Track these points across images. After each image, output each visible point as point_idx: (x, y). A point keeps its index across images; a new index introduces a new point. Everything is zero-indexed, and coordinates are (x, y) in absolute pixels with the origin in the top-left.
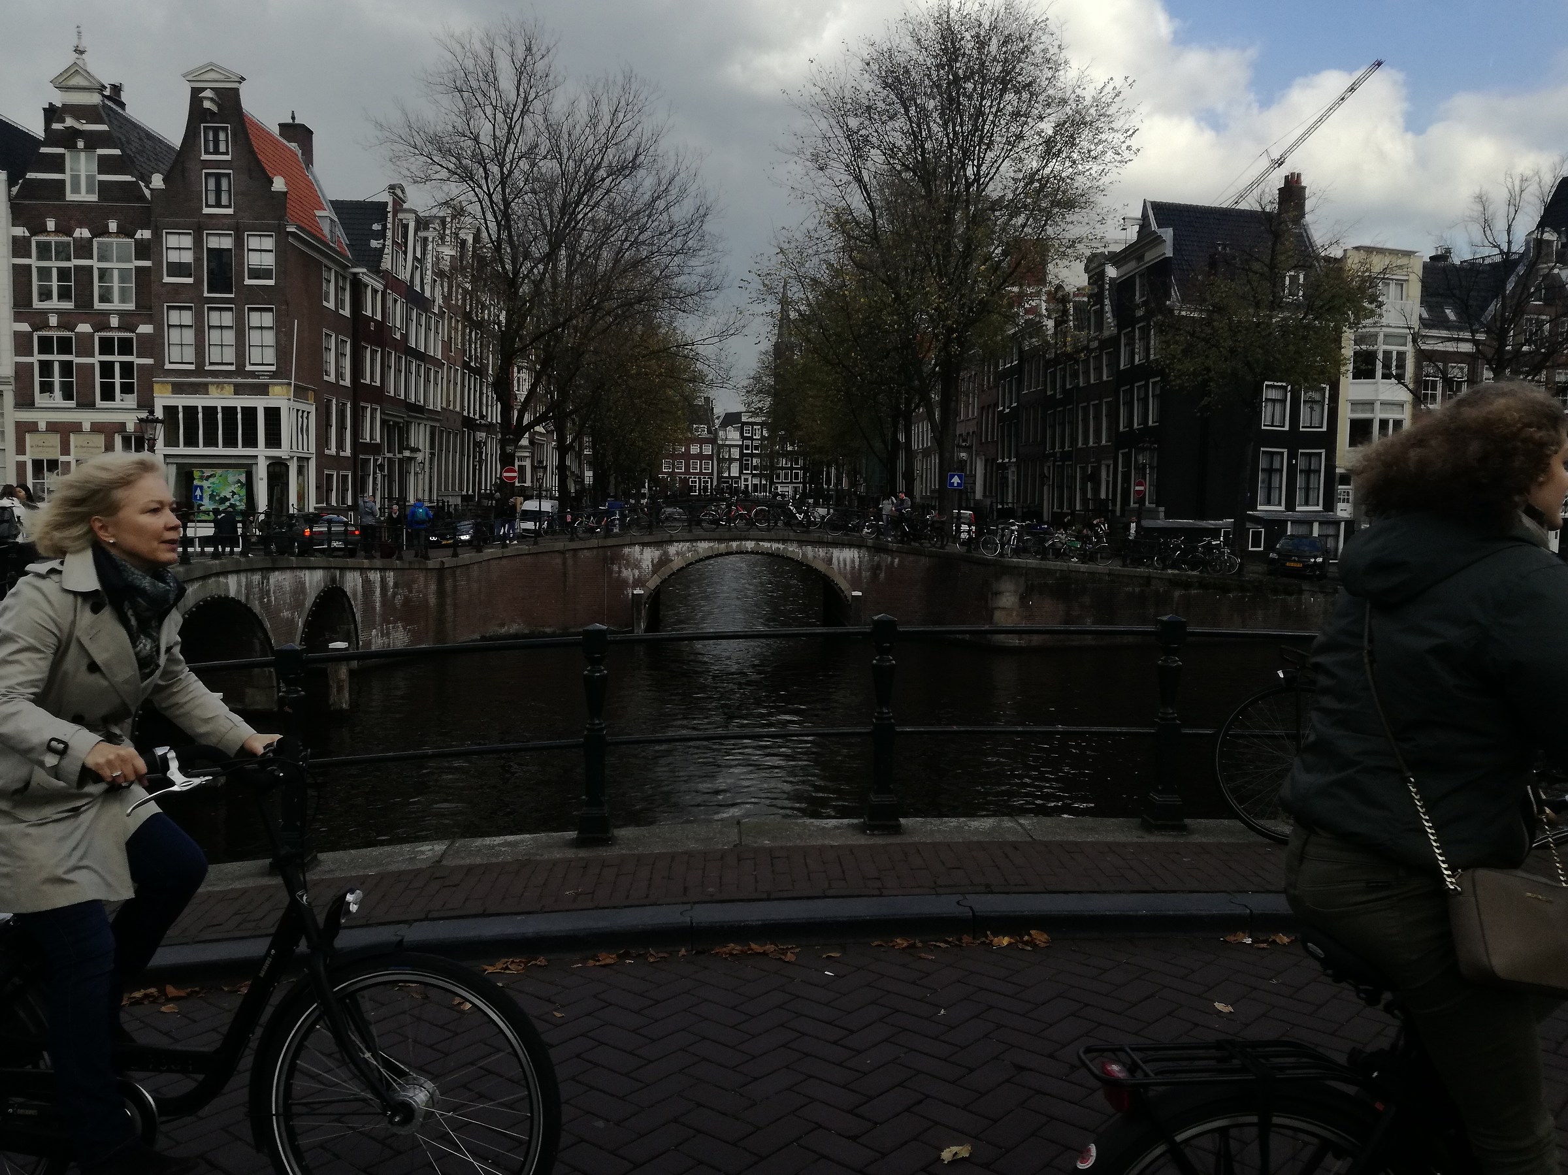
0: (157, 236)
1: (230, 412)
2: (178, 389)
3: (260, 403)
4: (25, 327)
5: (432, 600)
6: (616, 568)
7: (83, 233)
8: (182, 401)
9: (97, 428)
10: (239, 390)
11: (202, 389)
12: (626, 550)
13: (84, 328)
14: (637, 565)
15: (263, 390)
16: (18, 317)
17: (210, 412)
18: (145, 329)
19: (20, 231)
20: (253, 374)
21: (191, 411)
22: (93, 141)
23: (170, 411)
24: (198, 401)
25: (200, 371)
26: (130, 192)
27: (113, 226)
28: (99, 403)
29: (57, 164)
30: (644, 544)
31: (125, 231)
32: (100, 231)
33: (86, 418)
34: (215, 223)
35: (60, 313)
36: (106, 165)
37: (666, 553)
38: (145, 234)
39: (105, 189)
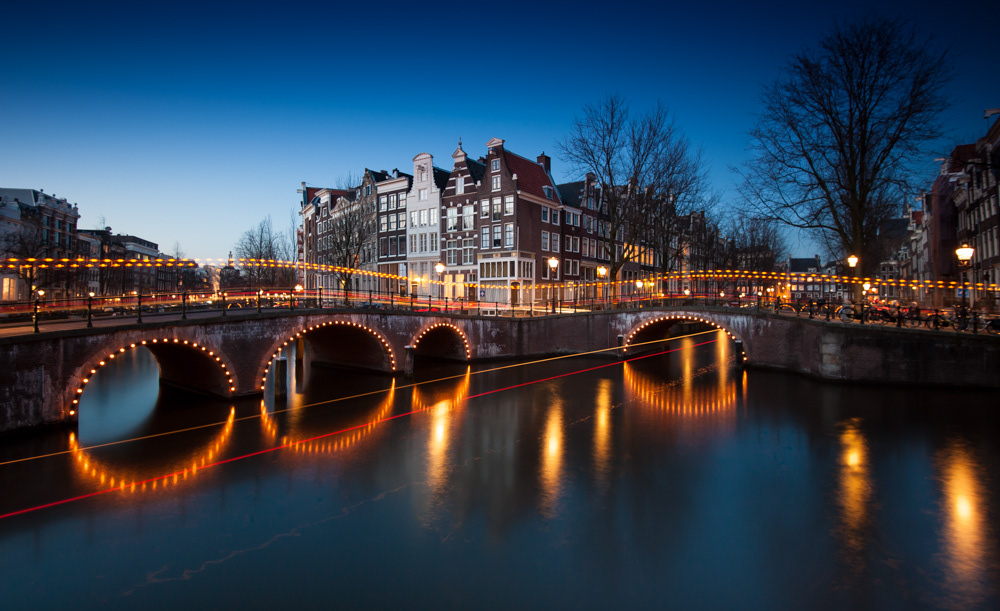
0: (479, 203)
1: (499, 263)
2: (484, 257)
3: (508, 260)
4: (444, 239)
5: (515, 335)
6: (614, 324)
7: (460, 205)
8: (485, 261)
9: (462, 272)
10: (502, 255)
11: (491, 256)
12: (619, 316)
13: (460, 238)
14: (624, 323)
15: (509, 255)
16: (442, 236)
17: (493, 264)
18: (476, 236)
19: (444, 207)
20: (506, 249)
21: (488, 264)
22: (463, 173)
23: (482, 264)
24: (490, 261)
25: (490, 250)
26: (472, 189)
27: (468, 201)
28: (464, 264)
29: (454, 183)
30: (627, 313)
31: (471, 203)
32: (464, 204)
33: (459, 268)
34: (496, 195)
35: (453, 234)
36: (466, 181)
37: (638, 317)
38: (476, 203)
39: (466, 189)
